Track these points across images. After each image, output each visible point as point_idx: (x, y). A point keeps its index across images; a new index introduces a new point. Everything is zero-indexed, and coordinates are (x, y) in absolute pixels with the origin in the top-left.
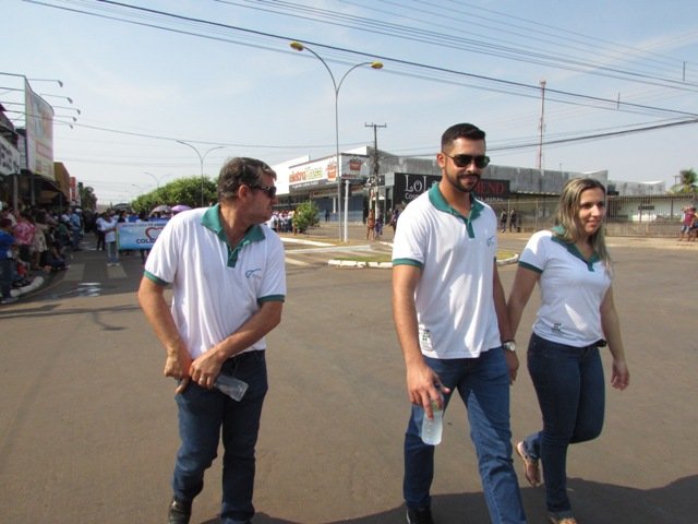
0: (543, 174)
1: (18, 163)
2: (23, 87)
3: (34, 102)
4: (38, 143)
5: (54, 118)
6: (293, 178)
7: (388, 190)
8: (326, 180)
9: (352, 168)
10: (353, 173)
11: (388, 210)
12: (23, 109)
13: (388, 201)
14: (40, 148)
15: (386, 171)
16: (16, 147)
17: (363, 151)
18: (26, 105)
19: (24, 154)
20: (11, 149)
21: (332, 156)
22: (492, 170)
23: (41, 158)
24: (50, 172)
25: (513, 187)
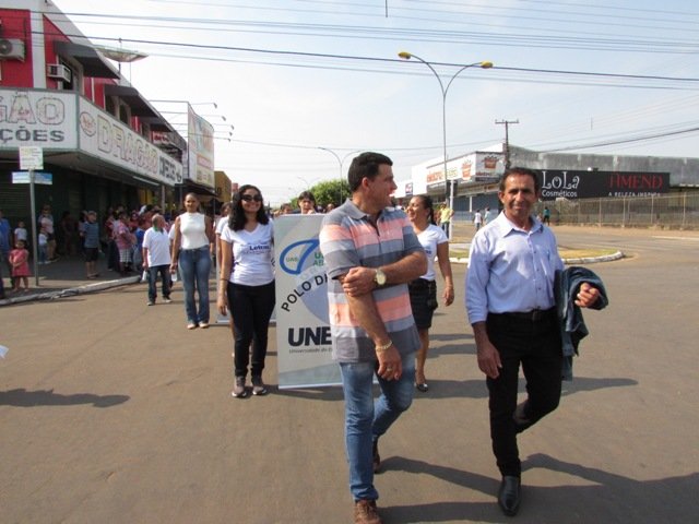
1: (181, 174)
2: (186, 111)
3: (195, 120)
4: (199, 156)
5: (215, 135)
6: (430, 178)
8: (461, 180)
9: (487, 167)
10: (488, 171)
12: (186, 128)
14: (201, 161)
16: (181, 161)
17: (499, 148)
18: (188, 125)
19: (186, 166)
20: (175, 162)
21: (466, 155)
22: (651, 161)
23: (202, 169)
24: (210, 180)
25: (674, 180)
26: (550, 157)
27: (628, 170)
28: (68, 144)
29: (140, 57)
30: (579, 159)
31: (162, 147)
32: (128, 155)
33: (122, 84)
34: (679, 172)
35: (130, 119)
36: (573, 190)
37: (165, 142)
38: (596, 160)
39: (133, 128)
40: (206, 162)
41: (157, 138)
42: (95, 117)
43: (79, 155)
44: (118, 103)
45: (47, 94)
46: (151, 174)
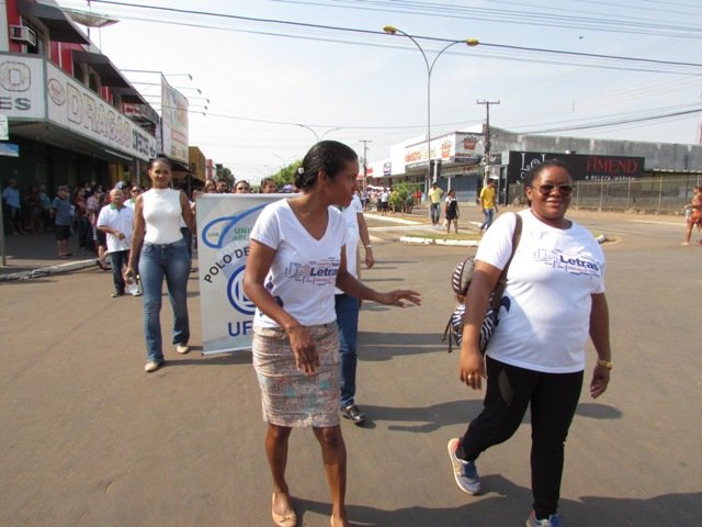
0: (690, 149)
1: (155, 149)
2: (159, 82)
3: (169, 92)
4: (173, 130)
5: (189, 108)
6: (409, 158)
7: (502, 169)
9: (466, 147)
10: (468, 152)
11: (501, 190)
12: (159, 100)
13: (502, 180)
14: (175, 135)
15: (504, 148)
16: (154, 135)
17: (479, 129)
18: (162, 96)
19: (160, 140)
20: (149, 136)
21: (446, 135)
22: (626, 146)
23: (176, 144)
24: (184, 156)
25: (648, 165)
26: (529, 139)
27: (604, 154)
28: (35, 113)
29: (110, 22)
30: (557, 141)
31: (136, 120)
32: (100, 127)
33: (92, 50)
34: (652, 157)
35: (100, 88)
37: (137, 115)
38: (574, 143)
39: (104, 98)
40: (181, 136)
41: (129, 110)
42: (65, 86)
43: (48, 125)
44: (87, 71)
45: (11, 58)
46: (124, 149)
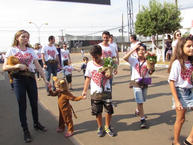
0: (117, 37)
7: (69, 45)
8: (56, 43)
9: (62, 40)
17: (65, 35)
21: (57, 37)
26: (77, 37)
27: (96, 40)
30: (84, 37)
36: (81, 45)
38: (89, 37)
